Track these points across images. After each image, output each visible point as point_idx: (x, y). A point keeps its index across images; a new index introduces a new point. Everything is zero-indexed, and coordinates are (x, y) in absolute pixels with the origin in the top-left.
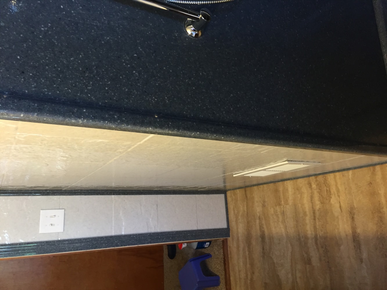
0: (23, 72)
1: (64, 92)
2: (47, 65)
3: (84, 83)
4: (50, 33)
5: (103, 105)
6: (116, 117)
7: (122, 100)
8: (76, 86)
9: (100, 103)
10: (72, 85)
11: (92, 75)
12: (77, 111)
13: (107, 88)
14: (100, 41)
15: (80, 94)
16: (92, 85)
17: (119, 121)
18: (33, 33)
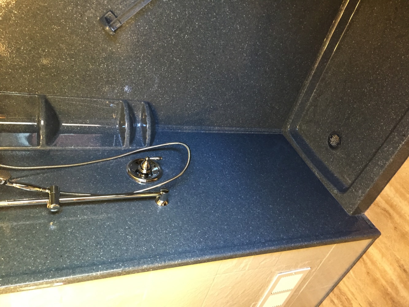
0: (61, 256)
1: (86, 260)
2: (75, 248)
3: (98, 252)
4: (74, 231)
5: (111, 261)
6: (120, 265)
7: (123, 255)
8: (93, 255)
9: (109, 261)
10: (90, 255)
11: (102, 246)
12: (96, 268)
13: (112, 251)
14: (104, 226)
15: (96, 259)
16: (103, 251)
17: (123, 267)
18: (64, 234)
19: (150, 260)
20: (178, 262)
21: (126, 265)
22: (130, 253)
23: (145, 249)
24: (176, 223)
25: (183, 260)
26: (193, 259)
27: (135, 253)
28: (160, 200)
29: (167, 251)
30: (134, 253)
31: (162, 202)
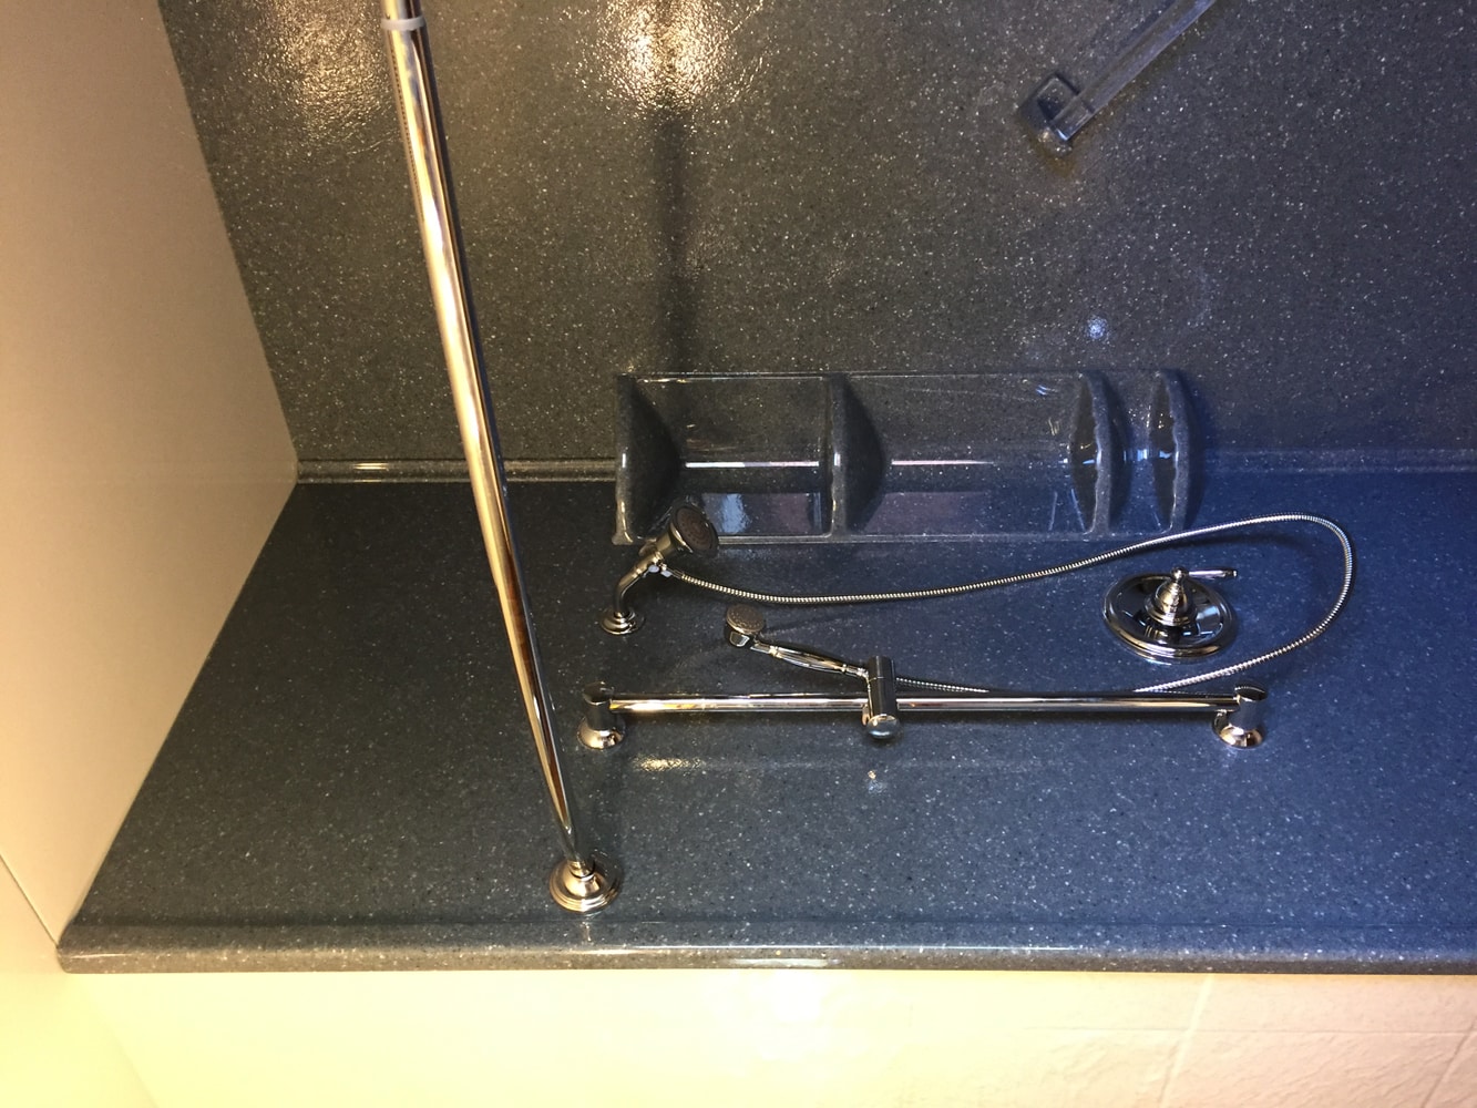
0: (910, 878)
1: (986, 901)
2: (947, 859)
3: (1021, 881)
4: (941, 804)
5: (1067, 916)
6: (1099, 934)
7: (1106, 902)
8: (1005, 888)
9: (1061, 914)
10: (998, 887)
11: (1032, 863)
12: (1017, 932)
13: (1067, 883)
14: (1034, 798)
15: (1017, 901)
16: (1036, 880)
17: (1108, 942)
18: (914, 810)
19: (1205, 933)
20: (1311, 954)
21: (1118, 937)
22: (1128, 899)
23: (1181, 893)
24: (1299, 814)
25: (1334, 951)
26: (1373, 953)
27: (1149, 902)
28: (1230, 726)
29: (1269, 911)
30: (1145, 901)
31: (1239, 731)
